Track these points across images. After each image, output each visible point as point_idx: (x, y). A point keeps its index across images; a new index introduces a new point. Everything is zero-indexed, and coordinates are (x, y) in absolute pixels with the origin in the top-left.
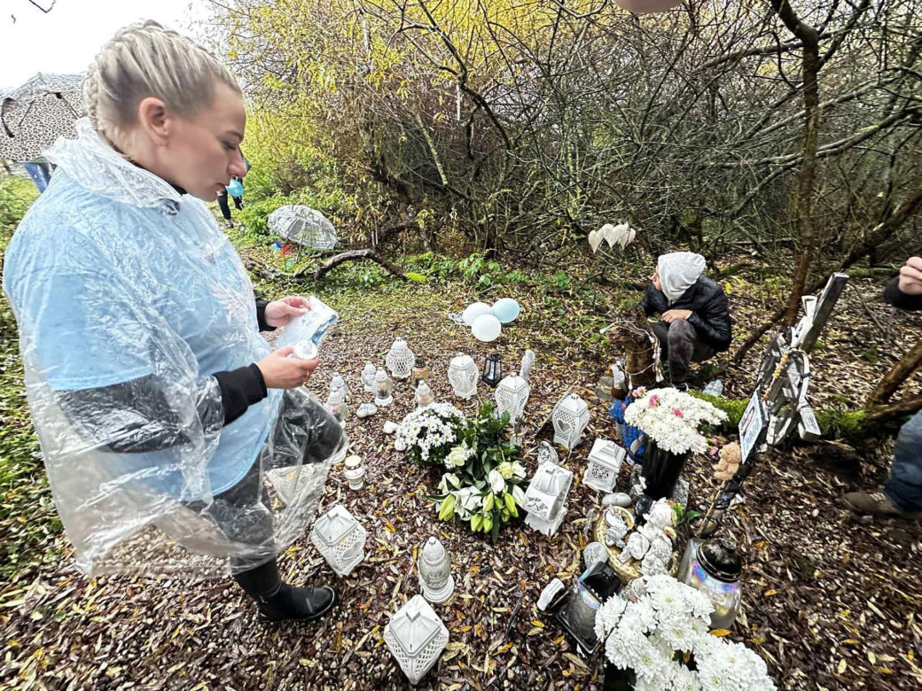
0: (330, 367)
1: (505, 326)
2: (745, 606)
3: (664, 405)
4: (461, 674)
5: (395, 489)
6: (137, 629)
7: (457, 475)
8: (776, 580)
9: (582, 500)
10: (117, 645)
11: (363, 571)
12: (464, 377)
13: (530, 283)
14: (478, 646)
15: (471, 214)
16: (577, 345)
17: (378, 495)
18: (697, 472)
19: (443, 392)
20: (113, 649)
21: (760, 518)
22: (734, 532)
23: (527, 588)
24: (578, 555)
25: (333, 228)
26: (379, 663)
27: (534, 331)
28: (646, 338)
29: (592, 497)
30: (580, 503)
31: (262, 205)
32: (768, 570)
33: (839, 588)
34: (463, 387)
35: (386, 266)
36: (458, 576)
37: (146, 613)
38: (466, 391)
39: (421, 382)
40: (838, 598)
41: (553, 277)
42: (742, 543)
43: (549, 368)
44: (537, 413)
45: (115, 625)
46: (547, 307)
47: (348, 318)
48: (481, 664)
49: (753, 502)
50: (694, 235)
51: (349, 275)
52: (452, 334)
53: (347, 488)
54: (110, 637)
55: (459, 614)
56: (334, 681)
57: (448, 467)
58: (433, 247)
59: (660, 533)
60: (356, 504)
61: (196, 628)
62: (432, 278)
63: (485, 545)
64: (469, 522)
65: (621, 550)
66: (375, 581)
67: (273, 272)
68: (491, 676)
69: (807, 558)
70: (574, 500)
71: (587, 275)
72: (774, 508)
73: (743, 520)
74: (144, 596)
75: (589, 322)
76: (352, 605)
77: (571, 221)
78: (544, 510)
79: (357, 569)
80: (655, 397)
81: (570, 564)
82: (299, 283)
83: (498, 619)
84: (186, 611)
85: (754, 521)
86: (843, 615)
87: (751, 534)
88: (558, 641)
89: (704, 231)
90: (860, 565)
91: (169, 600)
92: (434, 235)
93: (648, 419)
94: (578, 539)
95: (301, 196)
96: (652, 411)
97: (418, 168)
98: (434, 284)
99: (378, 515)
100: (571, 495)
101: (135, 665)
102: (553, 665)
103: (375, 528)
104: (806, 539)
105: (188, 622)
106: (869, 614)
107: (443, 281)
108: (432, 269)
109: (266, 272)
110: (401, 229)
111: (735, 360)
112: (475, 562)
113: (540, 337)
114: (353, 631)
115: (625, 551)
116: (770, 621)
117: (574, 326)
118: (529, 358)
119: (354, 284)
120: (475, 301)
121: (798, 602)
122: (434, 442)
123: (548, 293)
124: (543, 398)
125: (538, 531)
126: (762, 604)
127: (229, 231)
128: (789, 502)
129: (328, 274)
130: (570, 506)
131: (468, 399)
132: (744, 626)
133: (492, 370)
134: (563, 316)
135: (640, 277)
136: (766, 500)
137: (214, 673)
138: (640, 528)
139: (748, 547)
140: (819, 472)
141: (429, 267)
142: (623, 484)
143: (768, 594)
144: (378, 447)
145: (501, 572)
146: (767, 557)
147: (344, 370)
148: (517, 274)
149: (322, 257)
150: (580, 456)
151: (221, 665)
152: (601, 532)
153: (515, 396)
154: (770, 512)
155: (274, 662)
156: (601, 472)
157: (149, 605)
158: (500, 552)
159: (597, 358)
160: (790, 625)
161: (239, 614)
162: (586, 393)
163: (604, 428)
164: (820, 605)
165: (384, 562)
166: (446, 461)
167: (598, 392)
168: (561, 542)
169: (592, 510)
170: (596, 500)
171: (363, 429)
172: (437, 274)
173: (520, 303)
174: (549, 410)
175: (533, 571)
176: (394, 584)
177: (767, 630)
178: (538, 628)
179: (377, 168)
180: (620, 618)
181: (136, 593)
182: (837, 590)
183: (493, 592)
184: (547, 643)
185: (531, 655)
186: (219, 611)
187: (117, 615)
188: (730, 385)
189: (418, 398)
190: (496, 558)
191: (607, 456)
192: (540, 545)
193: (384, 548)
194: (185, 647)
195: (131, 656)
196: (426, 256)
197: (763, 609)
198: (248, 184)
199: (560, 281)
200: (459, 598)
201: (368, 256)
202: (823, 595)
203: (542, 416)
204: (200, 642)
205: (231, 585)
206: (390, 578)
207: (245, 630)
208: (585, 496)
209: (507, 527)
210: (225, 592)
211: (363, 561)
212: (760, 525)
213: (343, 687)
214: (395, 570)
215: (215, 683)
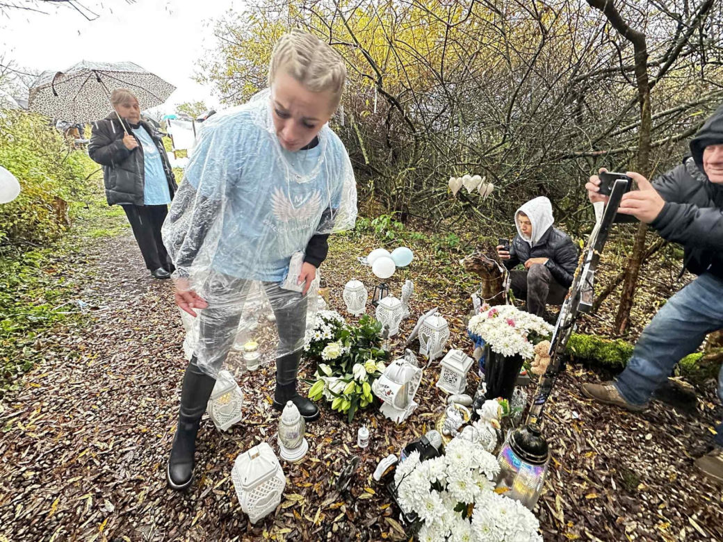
1: (399, 268)
2: (564, 504)
3: (501, 316)
4: (295, 521)
6: (56, 447)
7: (332, 367)
8: (598, 486)
9: (432, 399)
10: (38, 455)
11: (237, 430)
12: (355, 297)
13: (428, 241)
14: (314, 501)
16: (456, 287)
17: (268, 376)
19: (339, 309)
20: (34, 458)
21: (593, 433)
22: (565, 442)
23: (368, 460)
26: (229, 501)
27: (423, 274)
28: (496, 267)
29: (441, 398)
30: (431, 401)
33: (661, 502)
34: (355, 307)
36: (313, 443)
37: (67, 437)
38: (356, 309)
40: (660, 512)
41: (446, 238)
42: (571, 450)
43: (429, 301)
44: (410, 331)
45: (42, 441)
46: (438, 258)
48: (313, 515)
49: (588, 419)
52: (358, 271)
53: (244, 369)
54: (35, 449)
55: (305, 472)
56: (190, 510)
57: (324, 359)
60: (248, 381)
61: (99, 452)
63: (342, 423)
64: (332, 402)
66: (245, 438)
68: (318, 526)
69: (633, 472)
70: (425, 398)
72: (607, 426)
73: (575, 432)
74: (70, 424)
76: (222, 455)
79: (234, 427)
80: (494, 310)
83: (336, 481)
84: (96, 439)
85: (587, 435)
86: (662, 528)
87: (581, 444)
88: (383, 508)
90: (686, 486)
91: (87, 429)
93: (486, 326)
94: (421, 429)
96: (489, 321)
98: (351, 237)
99: (262, 390)
100: (424, 394)
101: (46, 473)
102: (374, 526)
103: (258, 399)
104: (636, 458)
105: (95, 447)
106: (690, 530)
107: (359, 234)
112: (329, 435)
113: (427, 279)
114: (217, 473)
116: (587, 521)
117: (456, 273)
118: (408, 286)
120: (380, 248)
121: (618, 509)
122: (315, 337)
123: (440, 248)
125: (389, 418)
126: (581, 505)
128: (622, 423)
130: (421, 402)
131: (357, 316)
132: (559, 521)
134: (449, 265)
136: (601, 419)
137: (101, 488)
138: (474, 423)
139: (576, 455)
140: (658, 403)
143: (588, 497)
145: (350, 445)
146: (593, 466)
148: (419, 235)
150: (439, 366)
151: (108, 483)
152: (441, 423)
153: (391, 313)
154: (604, 429)
155: (148, 488)
156: (450, 376)
157: (71, 431)
158: (353, 430)
160: (607, 528)
161: (134, 448)
162: (456, 321)
164: (641, 515)
165: (256, 425)
166: (323, 353)
168: (406, 428)
169: (440, 408)
170: (445, 400)
171: (269, 329)
173: (416, 253)
175: (376, 448)
176: (259, 443)
177: (582, 528)
178: (369, 494)
181: (65, 422)
182: (659, 504)
183: (338, 460)
184: (374, 508)
185: (358, 515)
186: (120, 443)
187: (46, 434)
188: (584, 327)
190: (348, 434)
191: (455, 362)
192: (387, 428)
193: (260, 415)
194: (86, 465)
195: (45, 465)
197: (582, 509)
199: (451, 240)
200: (309, 460)
202: (645, 506)
204: (98, 463)
205: (135, 426)
206: (257, 438)
207: (135, 460)
208: (435, 396)
209: (363, 412)
210: (130, 430)
211: (240, 422)
212: (592, 439)
213: (195, 516)
214: (263, 431)
215: (98, 496)
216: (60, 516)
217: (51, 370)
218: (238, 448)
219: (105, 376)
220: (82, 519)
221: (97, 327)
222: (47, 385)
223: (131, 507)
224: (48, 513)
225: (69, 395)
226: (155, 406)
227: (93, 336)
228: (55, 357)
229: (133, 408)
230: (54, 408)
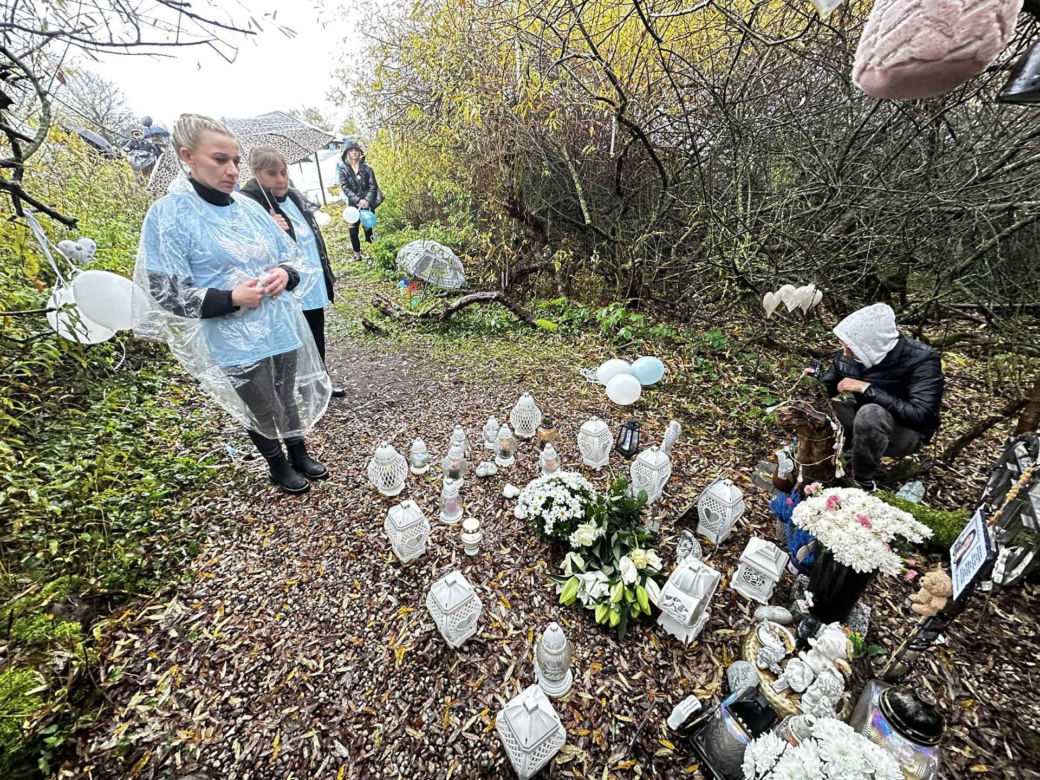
0: (450, 417)
1: (645, 388)
3: (847, 509)
5: (512, 560)
6: (256, 664)
7: (582, 556)
8: (987, 754)
9: (729, 606)
10: (239, 676)
11: (474, 646)
12: (596, 444)
13: (678, 339)
14: (596, 755)
15: (614, 256)
16: (731, 419)
17: (495, 565)
18: (883, 595)
19: (571, 459)
20: (236, 680)
21: (969, 669)
22: (930, 681)
23: (656, 699)
24: (721, 673)
25: (461, 265)
26: (486, 750)
27: (679, 397)
28: (827, 423)
29: (740, 605)
30: (727, 610)
31: (391, 238)
32: (977, 737)
34: (593, 455)
35: (515, 311)
36: (578, 670)
37: (265, 650)
38: (596, 459)
39: (548, 445)
41: (706, 334)
42: (941, 696)
43: (696, 443)
44: (678, 496)
46: (697, 370)
47: (471, 364)
48: (598, 776)
49: (960, 646)
50: (895, 290)
51: (475, 318)
52: (583, 392)
53: (462, 552)
54: (233, 667)
55: (576, 714)
56: (440, 759)
57: (573, 545)
58: (568, 292)
59: (830, 665)
60: (471, 571)
61: (309, 674)
62: (564, 327)
63: (610, 641)
64: (593, 611)
65: (775, 677)
66: (486, 660)
67: (399, 310)
69: (1037, 733)
70: (718, 606)
71: (749, 336)
72: (990, 658)
73: (944, 667)
74: (264, 631)
75: (749, 392)
76: (462, 681)
77: (737, 273)
78: (684, 613)
79: (469, 643)
80: (835, 498)
81: (710, 681)
82: (424, 324)
83: (620, 729)
84: (301, 654)
85: (960, 671)
87: (955, 687)
88: (691, 769)
89: (909, 286)
91: (286, 640)
92: (570, 278)
93: (823, 523)
94: (721, 653)
95: (431, 230)
96: (829, 514)
97: (558, 204)
98: (566, 334)
99: (493, 587)
100: (715, 599)
101: (254, 699)
103: (490, 601)
104: (1036, 708)
105: (303, 666)
108: (565, 317)
109: (390, 309)
110: (535, 270)
111: (944, 457)
112: (597, 659)
113: (686, 405)
114: (461, 709)
115: (781, 679)
117: (729, 396)
118: (673, 429)
119: (480, 328)
120: (611, 357)
122: (560, 515)
123: (699, 353)
124: (686, 479)
125: (672, 636)
126: (965, 779)
127: (357, 264)
128: (1013, 654)
129: (454, 316)
130: (714, 612)
131: (598, 469)
133: (628, 439)
134: (716, 383)
135: (817, 341)
136: (978, 647)
137: (324, 724)
138: (802, 654)
139: (949, 703)
141: (562, 314)
142: (782, 595)
143: (975, 769)
144: (497, 511)
145: (626, 674)
146: (976, 721)
147: (464, 423)
148: (662, 329)
149: (448, 296)
150: (729, 554)
151: (331, 717)
152: (751, 651)
153: (655, 473)
154: (985, 663)
155: (381, 725)
156: (755, 577)
157: (269, 642)
158: (626, 652)
159: (756, 437)
161: (349, 668)
162: (740, 478)
163: (761, 523)
165: (497, 640)
166: (571, 538)
167: (755, 479)
168: (700, 653)
169: (741, 621)
170: (747, 610)
171: (482, 490)
172: (570, 322)
173: (665, 362)
174: (693, 494)
175: (664, 681)
176: (507, 667)
178: (667, 749)
179: (515, 203)
180: (777, 761)
181: (257, 628)
183: (616, 697)
184: (677, 769)
185: (657, 779)
186: (331, 661)
187: (240, 646)
188: (935, 490)
189: (543, 462)
190: (621, 657)
191: (763, 558)
192: (675, 652)
193: (498, 625)
194: (299, 692)
195: (250, 689)
196: (558, 301)
198: (379, 216)
199: (714, 340)
200: (577, 695)
201: (497, 299)
203: (684, 500)
204: (312, 689)
205: (344, 636)
206: (503, 659)
207: (356, 685)
208: (733, 603)
209: (636, 624)
210: (338, 642)
211: (475, 635)
212: (968, 678)
213: (448, 767)
214: (508, 651)
215: (324, 735)
216: (286, 758)
217: (220, 552)
218: (482, 674)
219: (287, 562)
220: (313, 765)
221: (260, 488)
222: (223, 576)
223: (367, 751)
224: (271, 754)
225: (252, 590)
226: (361, 608)
227: (258, 500)
228: (221, 533)
229: (334, 610)
230: (239, 607)
